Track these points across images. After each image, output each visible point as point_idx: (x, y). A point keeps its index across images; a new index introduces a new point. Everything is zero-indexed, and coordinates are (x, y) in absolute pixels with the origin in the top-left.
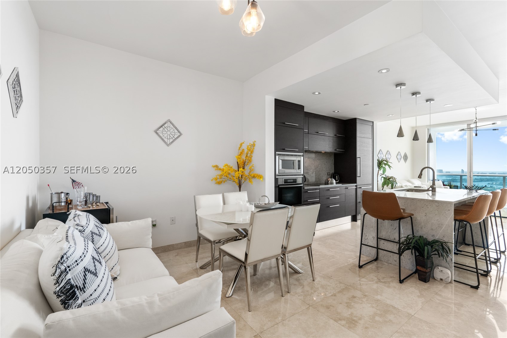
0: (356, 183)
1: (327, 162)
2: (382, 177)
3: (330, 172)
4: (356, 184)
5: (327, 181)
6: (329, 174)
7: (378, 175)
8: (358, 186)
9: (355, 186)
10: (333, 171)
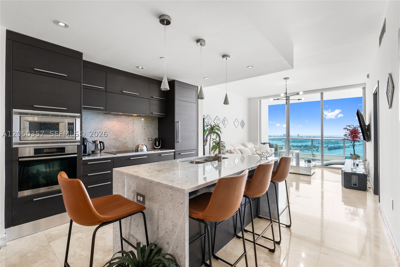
0: (174, 148)
1: (147, 127)
2: (214, 142)
3: (152, 137)
4: (174, 150)
5: (137, 148)
6: (151, 139)
7: (210, 140)
8: (177, 153)
9: (174, 152)
10: (157, 136)
